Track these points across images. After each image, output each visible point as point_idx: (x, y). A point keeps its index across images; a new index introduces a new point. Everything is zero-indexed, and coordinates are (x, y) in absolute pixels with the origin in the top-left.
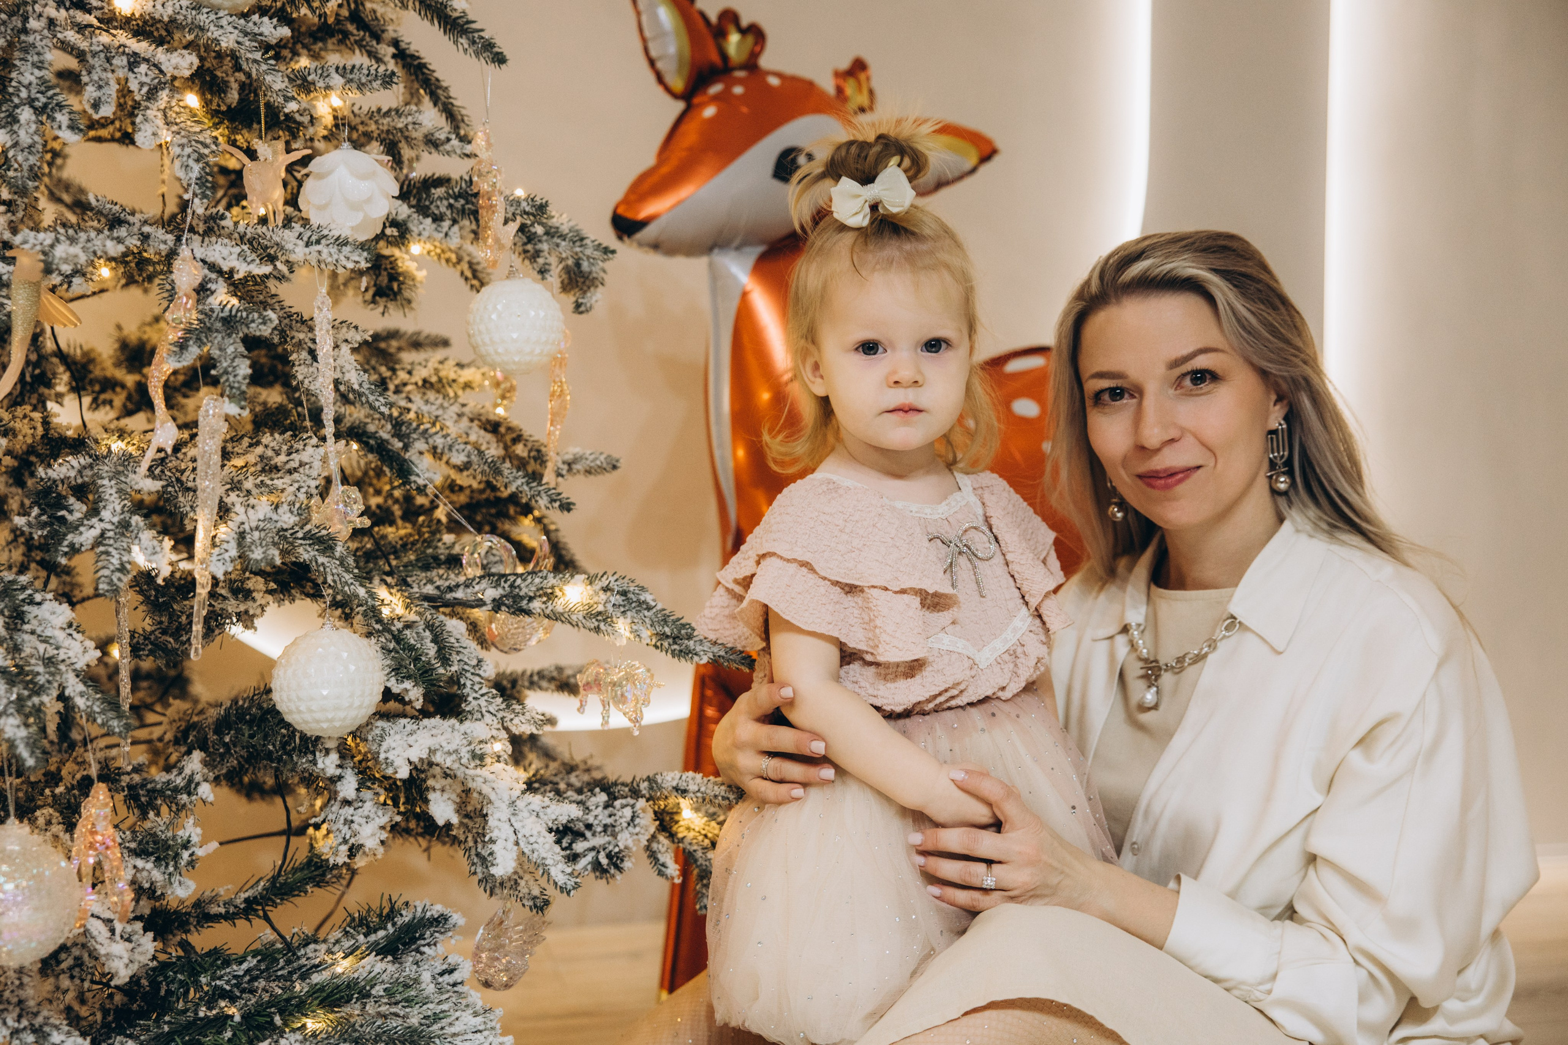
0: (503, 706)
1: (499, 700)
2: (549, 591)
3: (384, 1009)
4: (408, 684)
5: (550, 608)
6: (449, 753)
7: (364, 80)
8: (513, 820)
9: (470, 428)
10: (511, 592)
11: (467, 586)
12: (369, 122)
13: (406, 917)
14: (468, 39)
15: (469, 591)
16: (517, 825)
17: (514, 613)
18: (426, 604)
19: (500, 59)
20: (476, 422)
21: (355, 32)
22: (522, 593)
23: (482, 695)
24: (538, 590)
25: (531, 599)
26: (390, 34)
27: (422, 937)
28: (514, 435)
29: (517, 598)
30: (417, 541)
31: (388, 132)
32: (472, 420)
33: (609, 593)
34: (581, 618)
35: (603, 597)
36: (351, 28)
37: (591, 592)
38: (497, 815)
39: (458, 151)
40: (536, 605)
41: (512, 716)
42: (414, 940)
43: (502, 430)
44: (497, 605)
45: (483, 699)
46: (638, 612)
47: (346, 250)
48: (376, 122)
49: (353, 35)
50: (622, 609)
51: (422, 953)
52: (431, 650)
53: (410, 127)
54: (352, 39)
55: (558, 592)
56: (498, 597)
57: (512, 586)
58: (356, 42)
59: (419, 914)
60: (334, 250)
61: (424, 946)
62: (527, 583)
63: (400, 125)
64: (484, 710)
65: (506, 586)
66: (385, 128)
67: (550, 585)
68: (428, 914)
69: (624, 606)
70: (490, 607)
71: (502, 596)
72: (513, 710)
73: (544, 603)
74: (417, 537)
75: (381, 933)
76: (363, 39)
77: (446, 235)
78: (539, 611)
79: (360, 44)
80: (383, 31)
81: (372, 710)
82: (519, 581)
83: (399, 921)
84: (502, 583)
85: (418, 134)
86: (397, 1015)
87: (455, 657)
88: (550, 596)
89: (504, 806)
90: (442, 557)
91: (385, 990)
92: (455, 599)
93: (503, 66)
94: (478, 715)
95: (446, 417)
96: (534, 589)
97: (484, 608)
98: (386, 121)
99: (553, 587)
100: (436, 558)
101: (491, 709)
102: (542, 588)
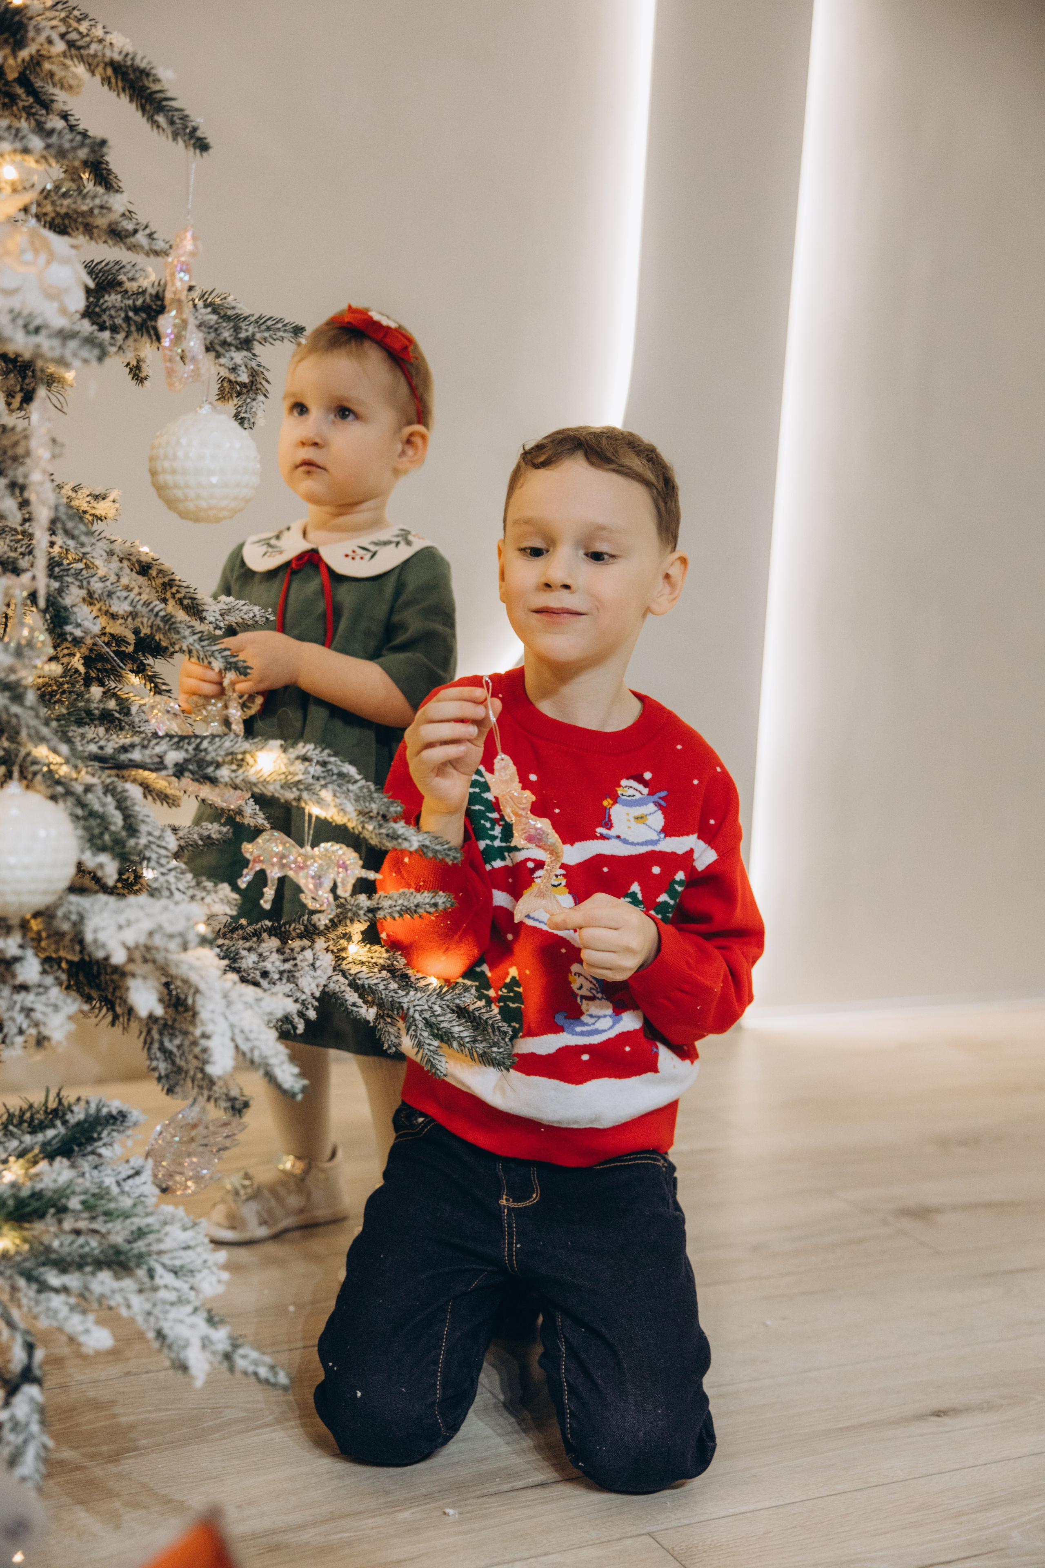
0: (193, 883)
1: (189, 876)
2: (240, 757)
3: (82, 1225)
4: (104, 858)
5: (241, 778)
6: (171, 936)
7: (67, 146)
8: (228, 1013)
9: (121, 568)
10: (196, 755)
11: (144, 747)
12: (45, 202)
13: (78, 1115)
14: (167, 119)
15: (148, 752)
16: (232, 1018)
17: (197, 780)
18: (97, 764)
19: (202, 146)
20: (126, 563)
21: (24, 96)
22: (208, 758)
23: (170, 870)
24: (227, 754)
25: (218, 766)
26: (59, 106)
27: (100, 1139)
28: (166, 580)
29: (202, 764)
30: (56, 691)
31: (67, 215)
32: (121, 561)
33: (307, 764)
34: (278, 788)
35: (299, 766)
36: (20, 91)
37: (285, 761)
38: (210, 1006)
39: (147, 247)
40: (224, 773)
41: (204, 894)
42: (91, 1140)
43: (154, 573)
44: (180, 771)
45: (173, 873)
46: (339, 786)
47: (73, 344)
48: (53, 203)
49: (22, 100)
50: (323, 782)
51: (100, 1155)
52: (117, 820)
53: (96, 211)
54: (21, 104)
55: (248, 758)
56: (181, 761)
57: (197, 748)
58: (24, 108)
59: (93, 1110)
60: (56, 343)
61: (100, 1147)
62: (215, 747)
63: (85, 208)
64: (173, 887)
65: (190, 748)
66: (63, 211)
67: (242, 749)
68: (105, 1111)
69: (324, 778)
70: (171, 772)
71: (186, 761)
72: (204, 888)
73: (234, 771)
74: (55, 688)
75: (50, 1133)
76: (31, 107)
77: (120, 348)
78: (227, 780)
79: (27, 110)
80: (52, 101)
81: (65, 884)
82: (205, 744)
83: (72, 1119)
84: (186, 746)
85: (102, 222)
86: (95, 1232)
87: (143, 828)
88: (241, 763)
89: (218, 997)
90: (96, 712)
91: (83, 1203)
92: (130, 760)
93: (205, 154)
94: (166, 893)
95: (94, 555)
96: (222, 753)
97: (164, 773)
98: (66, 202)
99: (244, 753)
100: (89, 713)
101: (181, 887)
102: (232, 753)
